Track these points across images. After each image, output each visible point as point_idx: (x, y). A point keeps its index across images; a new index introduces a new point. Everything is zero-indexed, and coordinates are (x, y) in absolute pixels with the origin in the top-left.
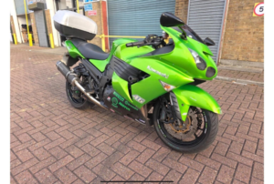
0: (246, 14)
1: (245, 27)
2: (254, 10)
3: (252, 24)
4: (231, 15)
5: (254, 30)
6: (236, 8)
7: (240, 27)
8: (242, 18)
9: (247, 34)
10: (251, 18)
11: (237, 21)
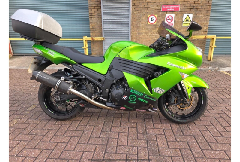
0: (144, 22)
1: (144, 31)
2: (148, 19)
3: (148, 29)
4: (134, 22)
5: (150, 34)
6: (137, 17)
7: (141, 32)
8: (141, 25)
9: (146, 36)
10: (147, 25)
11: (138, 27)
